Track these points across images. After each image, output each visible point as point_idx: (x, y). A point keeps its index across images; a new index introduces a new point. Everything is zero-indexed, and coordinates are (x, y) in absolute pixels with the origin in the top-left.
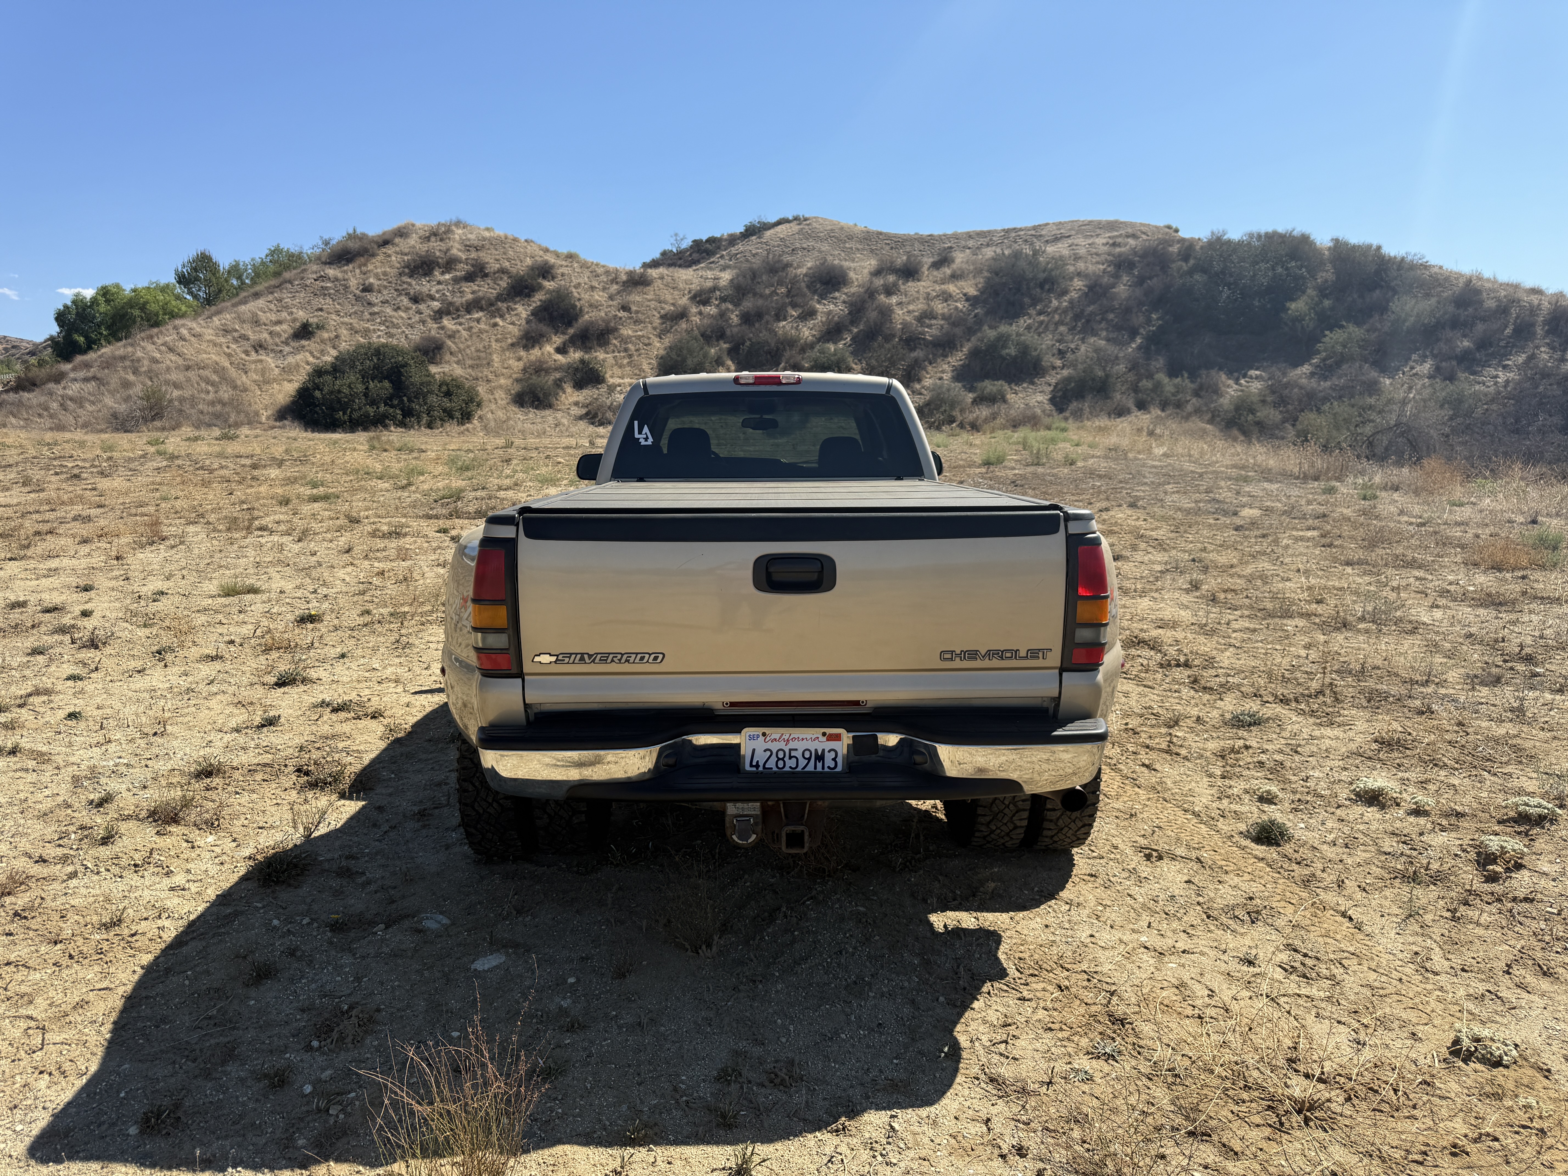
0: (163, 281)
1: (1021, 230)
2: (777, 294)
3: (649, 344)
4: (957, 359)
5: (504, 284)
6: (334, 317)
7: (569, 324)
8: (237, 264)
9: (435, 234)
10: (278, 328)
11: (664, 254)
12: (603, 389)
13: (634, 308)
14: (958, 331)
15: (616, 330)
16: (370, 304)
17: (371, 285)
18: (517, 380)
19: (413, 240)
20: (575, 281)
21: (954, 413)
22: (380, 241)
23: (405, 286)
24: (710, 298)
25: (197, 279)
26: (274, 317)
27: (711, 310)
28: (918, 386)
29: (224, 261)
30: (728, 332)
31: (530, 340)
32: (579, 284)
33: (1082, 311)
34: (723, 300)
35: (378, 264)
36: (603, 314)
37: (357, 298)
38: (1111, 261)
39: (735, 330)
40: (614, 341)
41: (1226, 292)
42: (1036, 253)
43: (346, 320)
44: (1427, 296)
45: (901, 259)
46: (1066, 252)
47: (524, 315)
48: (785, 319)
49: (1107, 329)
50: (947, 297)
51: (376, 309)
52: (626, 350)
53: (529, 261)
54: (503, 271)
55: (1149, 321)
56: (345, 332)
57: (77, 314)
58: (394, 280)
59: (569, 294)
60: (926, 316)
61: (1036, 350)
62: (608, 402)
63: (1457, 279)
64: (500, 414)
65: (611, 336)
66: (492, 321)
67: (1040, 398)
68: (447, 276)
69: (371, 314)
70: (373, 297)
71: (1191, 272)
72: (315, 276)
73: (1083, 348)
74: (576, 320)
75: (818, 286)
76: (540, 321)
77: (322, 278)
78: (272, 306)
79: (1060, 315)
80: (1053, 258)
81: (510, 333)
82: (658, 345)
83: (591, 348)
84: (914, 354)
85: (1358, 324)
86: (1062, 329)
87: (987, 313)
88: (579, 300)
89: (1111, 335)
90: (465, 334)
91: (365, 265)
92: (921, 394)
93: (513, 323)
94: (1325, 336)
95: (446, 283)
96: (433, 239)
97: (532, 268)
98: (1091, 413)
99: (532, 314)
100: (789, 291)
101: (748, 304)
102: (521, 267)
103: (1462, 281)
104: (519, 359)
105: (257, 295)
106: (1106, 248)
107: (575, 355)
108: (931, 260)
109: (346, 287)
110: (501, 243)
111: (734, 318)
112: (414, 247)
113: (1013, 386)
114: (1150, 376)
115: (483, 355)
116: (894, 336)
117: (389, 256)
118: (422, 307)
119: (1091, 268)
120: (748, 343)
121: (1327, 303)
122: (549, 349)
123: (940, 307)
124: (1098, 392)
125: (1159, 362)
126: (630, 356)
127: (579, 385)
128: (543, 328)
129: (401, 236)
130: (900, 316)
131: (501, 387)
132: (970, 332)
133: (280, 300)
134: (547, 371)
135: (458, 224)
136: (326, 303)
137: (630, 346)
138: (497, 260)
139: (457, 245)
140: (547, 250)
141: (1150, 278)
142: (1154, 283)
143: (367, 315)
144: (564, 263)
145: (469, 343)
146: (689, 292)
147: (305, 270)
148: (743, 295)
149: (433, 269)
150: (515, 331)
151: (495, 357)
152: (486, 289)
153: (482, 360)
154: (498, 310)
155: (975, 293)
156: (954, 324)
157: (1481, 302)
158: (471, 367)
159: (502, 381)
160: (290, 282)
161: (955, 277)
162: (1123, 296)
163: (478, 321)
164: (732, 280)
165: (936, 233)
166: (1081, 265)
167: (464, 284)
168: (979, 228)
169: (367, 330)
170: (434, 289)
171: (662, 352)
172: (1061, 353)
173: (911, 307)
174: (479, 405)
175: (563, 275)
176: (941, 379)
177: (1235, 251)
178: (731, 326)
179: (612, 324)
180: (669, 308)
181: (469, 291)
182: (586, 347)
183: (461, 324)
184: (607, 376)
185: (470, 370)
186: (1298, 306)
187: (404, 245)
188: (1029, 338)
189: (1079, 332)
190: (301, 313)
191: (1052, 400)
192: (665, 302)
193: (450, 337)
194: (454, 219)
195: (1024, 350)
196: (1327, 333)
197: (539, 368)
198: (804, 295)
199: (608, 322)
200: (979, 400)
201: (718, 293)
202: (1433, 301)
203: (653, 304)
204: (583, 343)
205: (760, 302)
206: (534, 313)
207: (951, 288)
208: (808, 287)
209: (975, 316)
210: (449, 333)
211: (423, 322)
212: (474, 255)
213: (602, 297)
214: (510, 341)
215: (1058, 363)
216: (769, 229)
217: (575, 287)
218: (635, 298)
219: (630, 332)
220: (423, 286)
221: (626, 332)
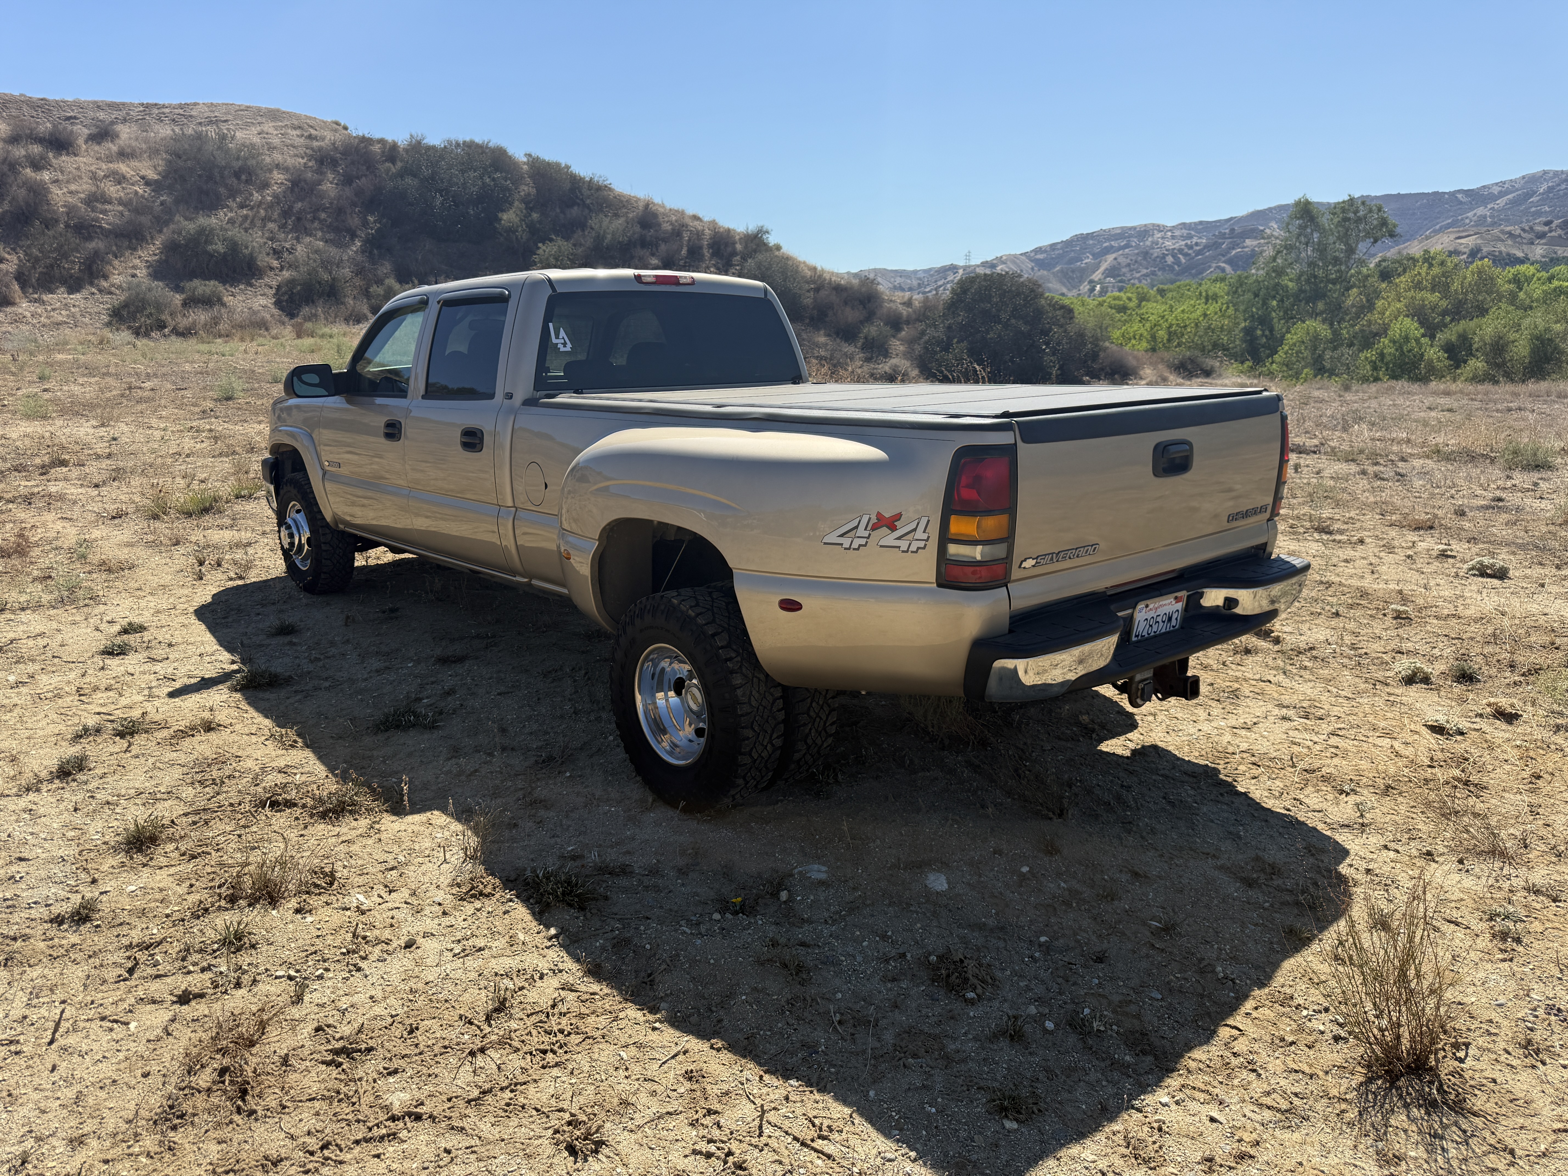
1: (164, 106)
4: (150, 252)
14: (145, 220)
21: (163, 317)
28: (105, 284)
33: (291, 208)
38: (312, 156)
41: (439, 200)
42: (223, 137)
44: (616, 215)
45: (45, 127)
46: (256, 140)
49: (321, 229)
50: (120, 179)
55: (365, 224)
60: (95, 199)
61: (247, 248)
63: (636, 202)
67: (263, 301)
71: (401, 175)
73: (299, 248)
79: (266, 210)
80: (243, 145)
84: (92, 245)
85: (567, 238)
86: (271, 225)
87: (177, 202)
89: (328, 236)
92: (111, 293)
94: (539, 248)
98: (326, 319)
103: (641, 205)
106: (302, 140)
108: (86, 131)
113: (227, 286)
114: (379, 282)
116: (57, 221)
119: (290, 162)
121: (535, 216)
123: (112, 190)
124: (329, 296)
125: (385, 268)
130: (59, 197)
132: (161, 222)
141: (358, 178)
142: (363, 182)
155: (156, 177)
156: (137, 211)
157: (659, 225)
161: (124, 155)
162: (332, 194)
165: (50, 97)
166: (278, 157)
168: (109, 99)
172: (277, 253)
173: (73, 187)
176: (134, 276)
177: (442, 158)
186: (509, 217)
188: (234, 232)
189: (291, 230)
191: (278, 304)
195: (234, 247)
196: (540, 245)
200: (191, 302)
202: (621, 220)
207: (123, 168)
209: (162, 204)
215: (275, 263)
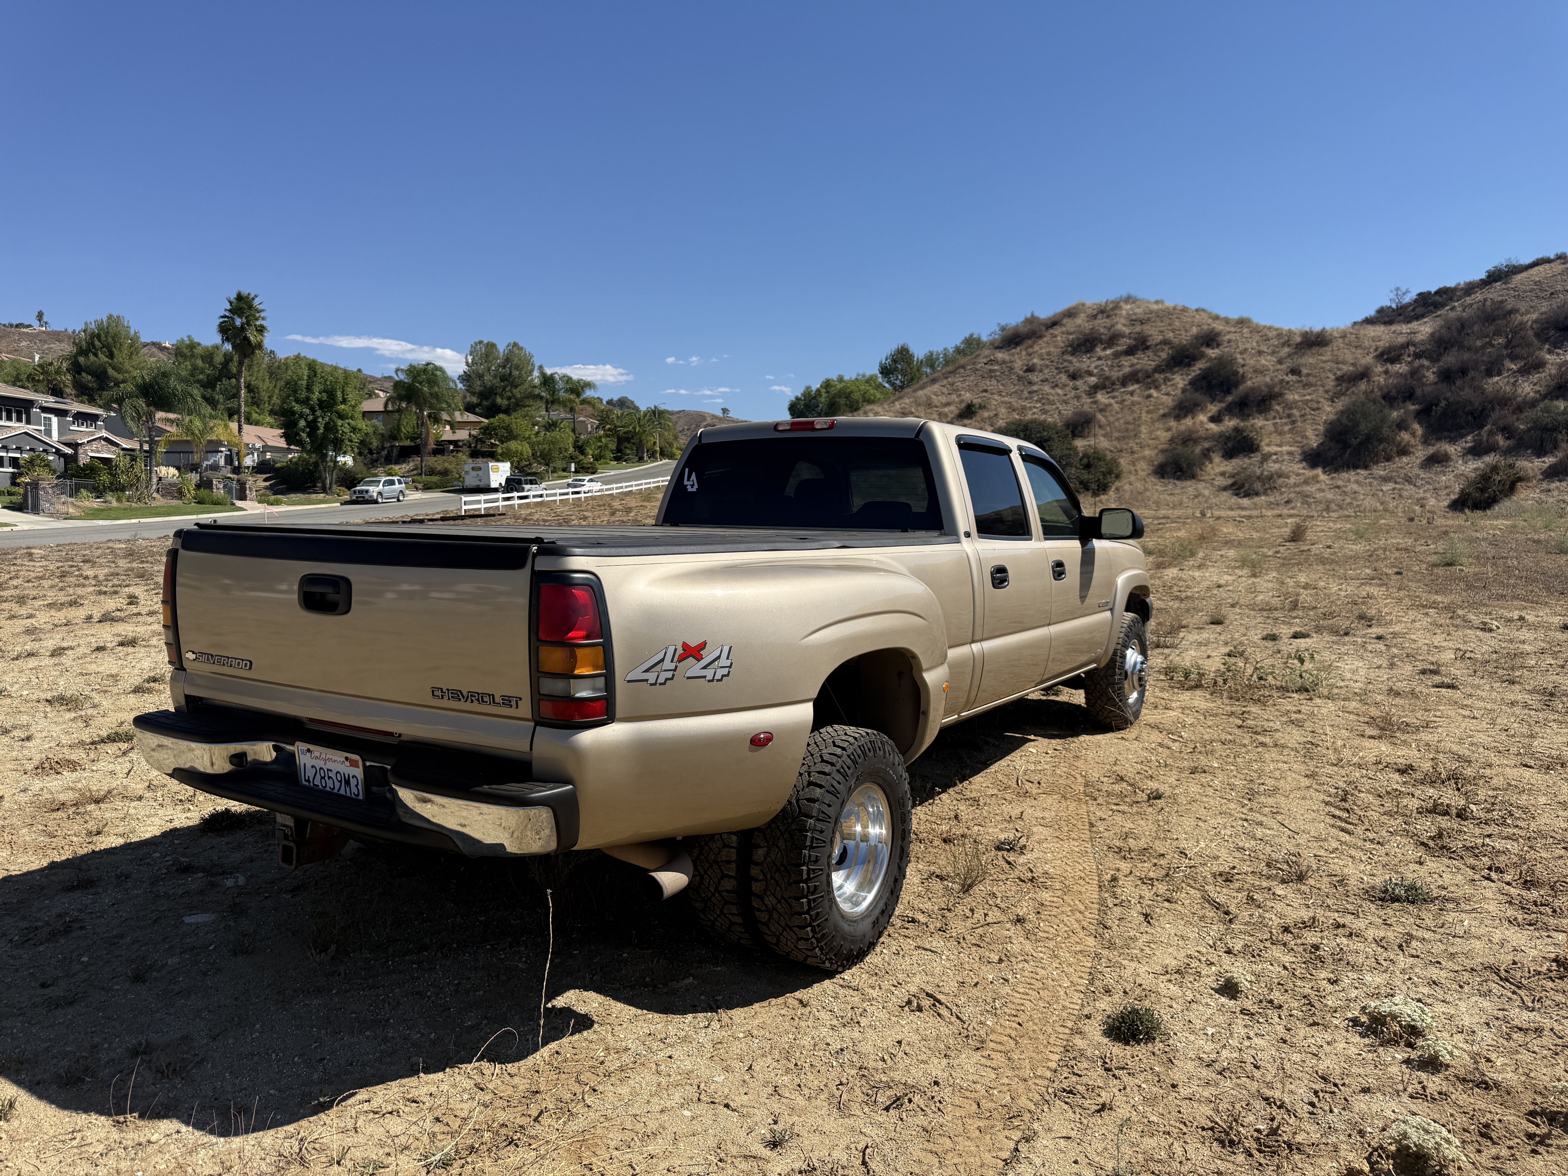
0: (868, 374)
2: (1492, 346)
3: (1318, 409)
5: (1164, 355)
6: (996, 397)
7: (1228, 391)
8: (931, 353)
9: (1102, 312)
10: (946, 410)
11: (1381, 311)
12: (1256, 458)
13: (1305, 371)
15: (1281, 395)
16: (1031, 383)
17: (1034, 365)
18: (1163, 451)
19: (1080, 320)
20: (1241, 347)
22: (1049, 323)
23: (1066, 364)
24: (1401, 355)
25: (896, 369)
26: (944, 400)
27: (1401, 368)
29: (919, 352)
30: (1419, 392)
31: (1183, 409)
32: (1246, 350)
34: (1417, 356)
35: (1044, 345)
36: (1268, 379)
37: (1020, 378)
39: (1428, 389)
40: (1277, 407)
43: (1006, 399)
47: (1181, 384)
48: (1499, 374)
51: (1035, 388)
52: (1289, 416)
53: (1195, 330)
54: (1165, 342)
56: (1003, 410)
57: (805, 405)
58: (1055, 359)
59: (1233, 360)
62: (1258, 472)
64: (1139, 486)
65: (1273, 402)
66: (1147, 393)
68: (1108, 352)
69: (1030, 393)
70: (1034, 377)
72: (985, 360)
74: (1236, 386)
75: (1552, 332)
76: (1196, 390)
77: (991, 362)
78: (945, 390)
81: (1163, 403)
82: (1329, 409)
83: (1249, 416)
88: (1243, 366)
90: (1116, 407)
91: (1032, 347)
93: (1168, 394)
95: (1107, 358)
96: (1100, 316)
97: (1197, 337)
99: (1190, 384)
100: (1509, 342)
101: (1451, 359)
102: (1185, 338)
104: (1169, 429)
105: (934, 381)
107: (1230, 423)
109: (1011, 369)
110: (1168, 314)
111: (1430, 376)
112: (1080, 326)
115: (1131, 427)
117: (1056, 336)
118: (1079, 383)
120: (1443, 404)
122: (1202, 418)
126: (1293, 422)
127: (1229, 455)
128: (1199, 396)
129: (1070, 316)
131: (1144, 458)
133: (952, 384)
134: (1196, 441)
135: (1128, 299)
136: (991, 384)
137: (1295, 411)
138: (1161, 332)
139: (1123, 321)
140: (1217, 318)
143: (1026, 393)
144: (1233, 329)
145: (1119, 416)
146: (1376, 350)
147: (978, 356)
148: (1446, 349)
149: (1095, 346)
150: (1169, 401)
151: (1144, 429)
152: (1145, 361)
153: (1130, 432)
154: (1154, 381)
158: (1118, 439)
159: (1147, 452)
160: (963, 367)
163: (1132, 393)
164: (1432, 335)
167: (1123, 358)
169: (1024, 408)
170: (1093, 365)
171: (1332, 417)
174: (1118, 477)
175: (1229, 341)
178: (1424, 385)
179: (1277, 390)
180: (1346, 368)
181: (1127, 364)
182: (1243, 415)
183: (1114, 398)
184: (1263, 444)
185: (1115, 443)
187: (1070, 325)
190: (968, 395)
192: (1343, 363)
193: (1102, 411)
194: (1125, 295)
197: (1188, 439)
198: (1529, 345)
199: (1270, 387)
201: (1412, 349)
203: (1328, 366)
204: (1241, 410)
205: (1466, 356)
206: (1192, 383)
208: (1537, 335)
210: (1101, 407)
211: (1078, 398)
212: (1138, 329)
213: (1269, 361)
214: (1162, 412)
216: (1521, 272)
217: (1241, 353)
218: (1309, 360)
219: (1297, 397)
220: (1084, 362)
221: (1292, 396)
